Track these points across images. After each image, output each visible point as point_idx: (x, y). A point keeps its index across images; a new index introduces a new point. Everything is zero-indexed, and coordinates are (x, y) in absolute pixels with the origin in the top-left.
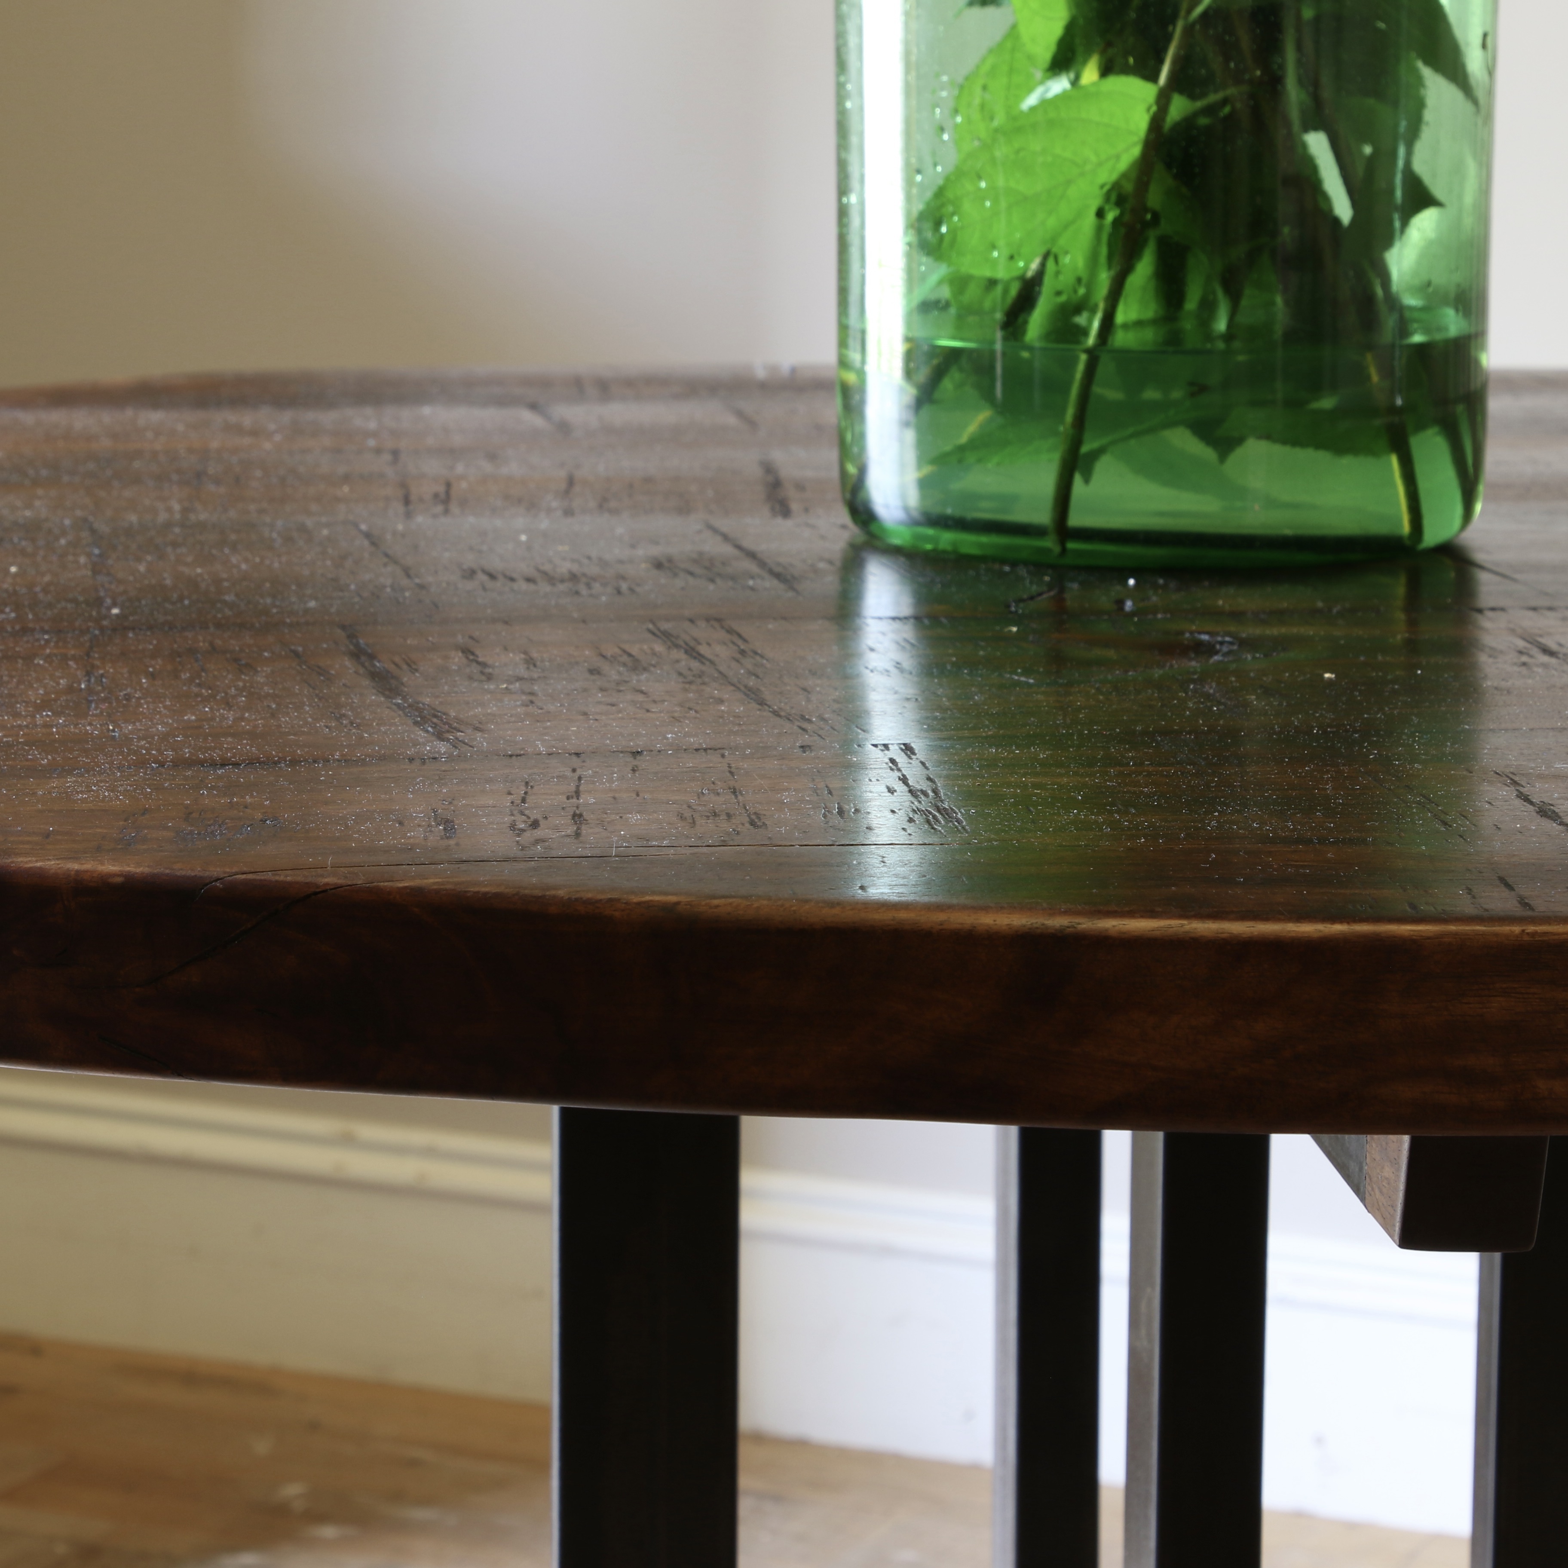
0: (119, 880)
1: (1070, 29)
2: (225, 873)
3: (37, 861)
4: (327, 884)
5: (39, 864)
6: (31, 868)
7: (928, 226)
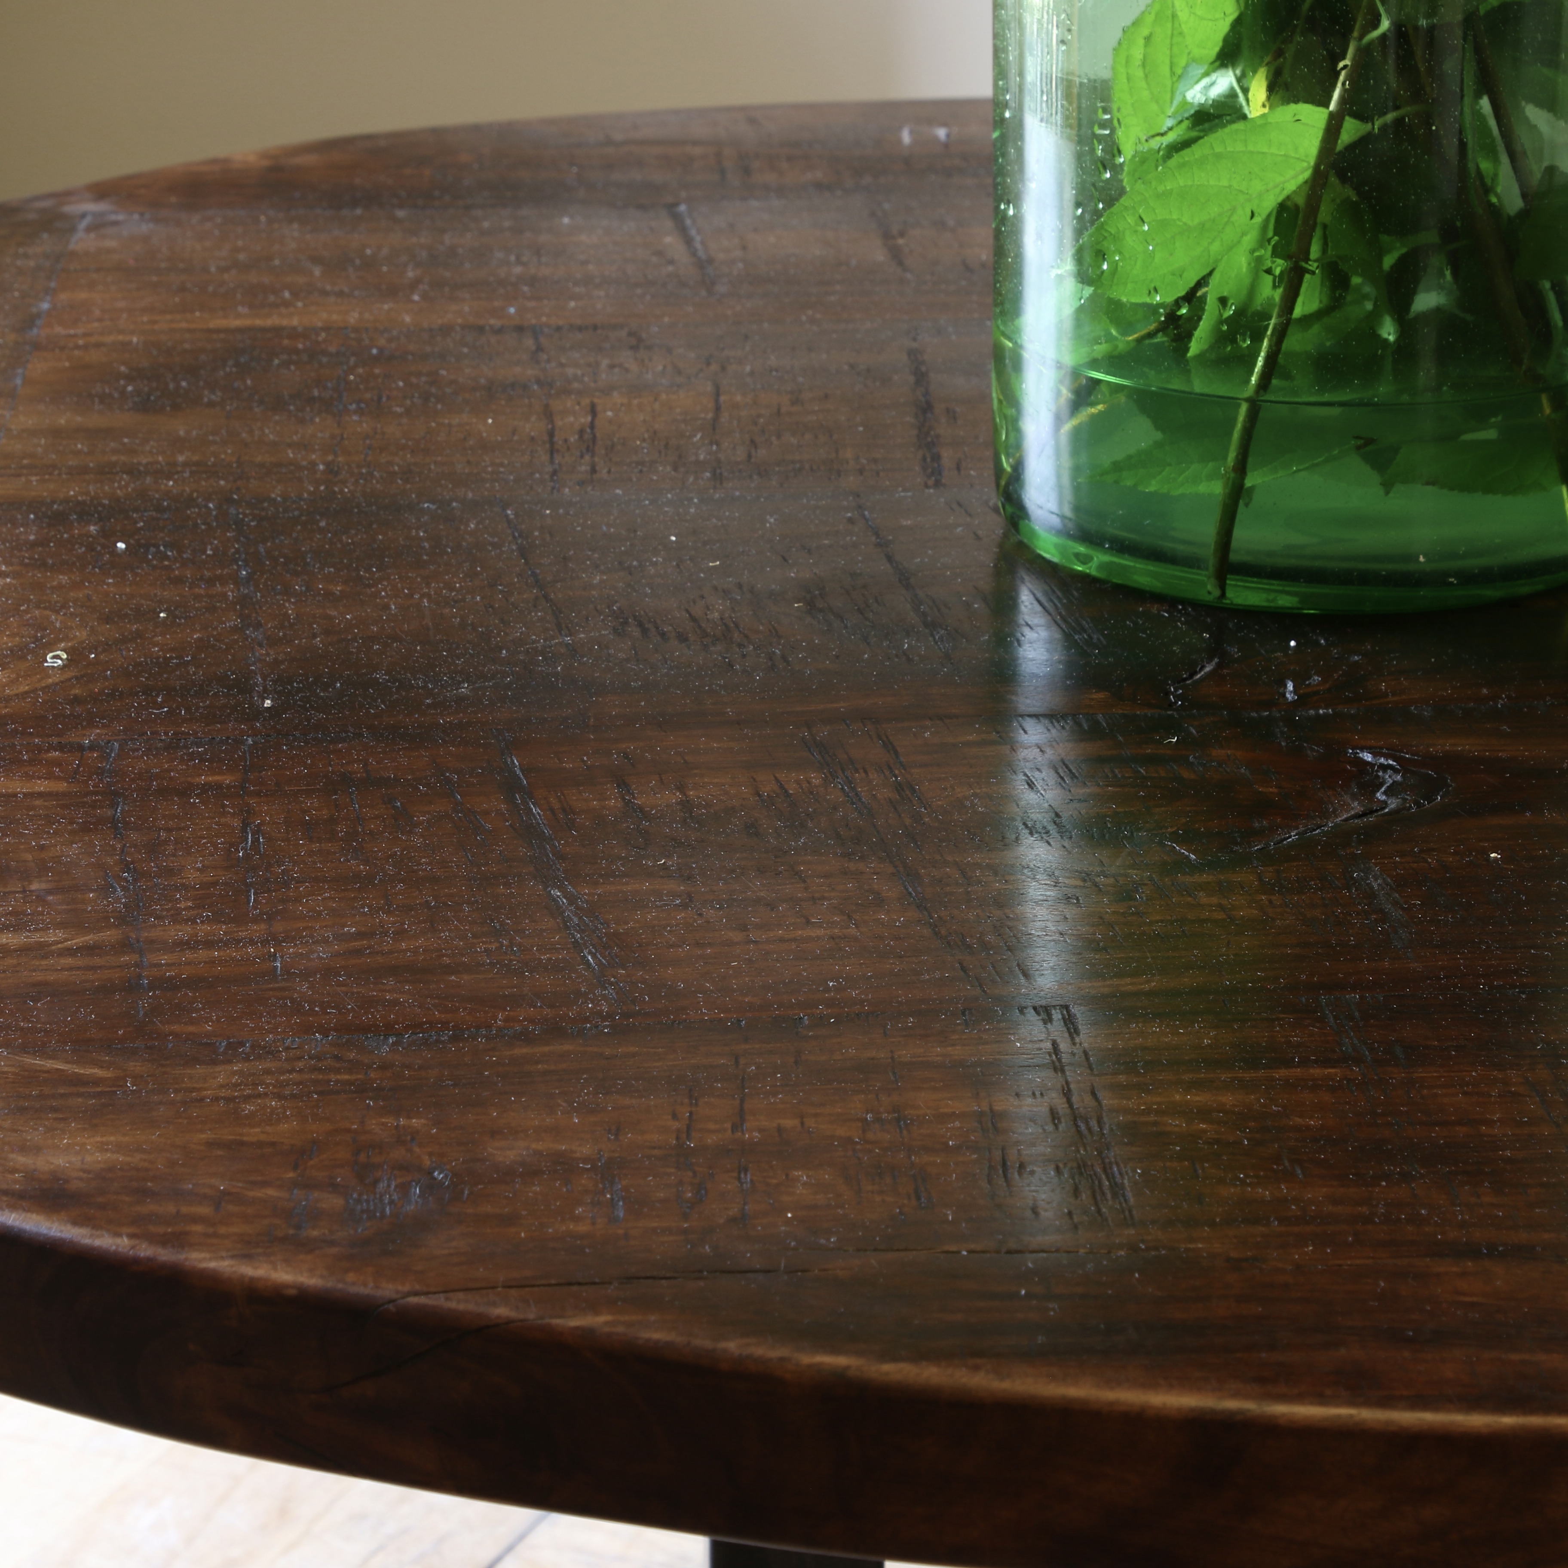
0: (292, 1292)
1: (1237, 23)
2: (397, 1292)
3: (211, 1259)
4: (498, 1317)
5: (213, 1265)
6: (205, 1270)
7: (1088, 258)
